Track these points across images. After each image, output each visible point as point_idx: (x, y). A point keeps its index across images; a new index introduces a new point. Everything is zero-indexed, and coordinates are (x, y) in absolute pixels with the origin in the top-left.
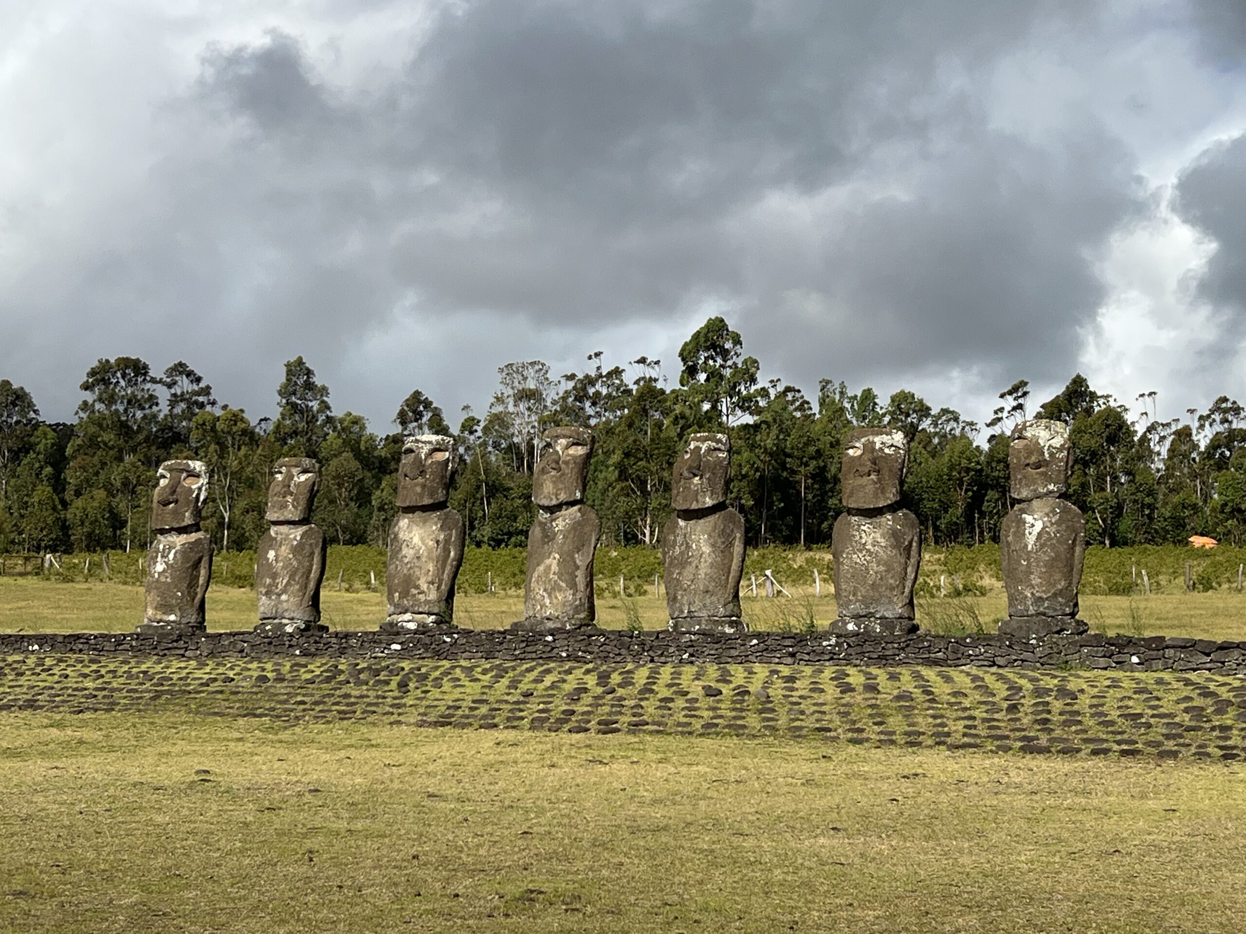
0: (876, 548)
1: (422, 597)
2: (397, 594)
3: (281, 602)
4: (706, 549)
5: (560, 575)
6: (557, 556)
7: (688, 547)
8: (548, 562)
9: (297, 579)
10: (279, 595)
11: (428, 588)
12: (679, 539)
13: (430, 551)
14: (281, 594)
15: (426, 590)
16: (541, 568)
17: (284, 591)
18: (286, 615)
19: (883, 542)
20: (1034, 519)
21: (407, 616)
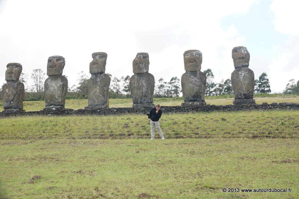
0: (196, 82)
1: (56, 101)
2: (49, 100)
3: (11, 104)
4: (145, 84)
5: (100, 93)
6: (98, 88)
7: (139, 84)
8: (96, 89)
9: (16, 97)
10: (10, 102)
11: (59, 98)
12: (136, 82)
13: (58, 88)
14: (12, 101)
15: (58, 99)
16: (94, 91)
18: (13, 107)
19: (197, 80)
20: (242, 73)
21: (52, 106)
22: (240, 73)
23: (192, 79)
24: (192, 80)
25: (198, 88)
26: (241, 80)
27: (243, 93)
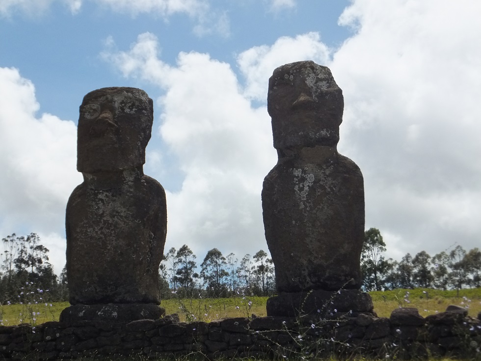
20: (304, 172)
22: (298, 173)
23: (101, 204)
24: (101, 212)
25: (122, 242)
26: (302, 206)
27: (310, 261)
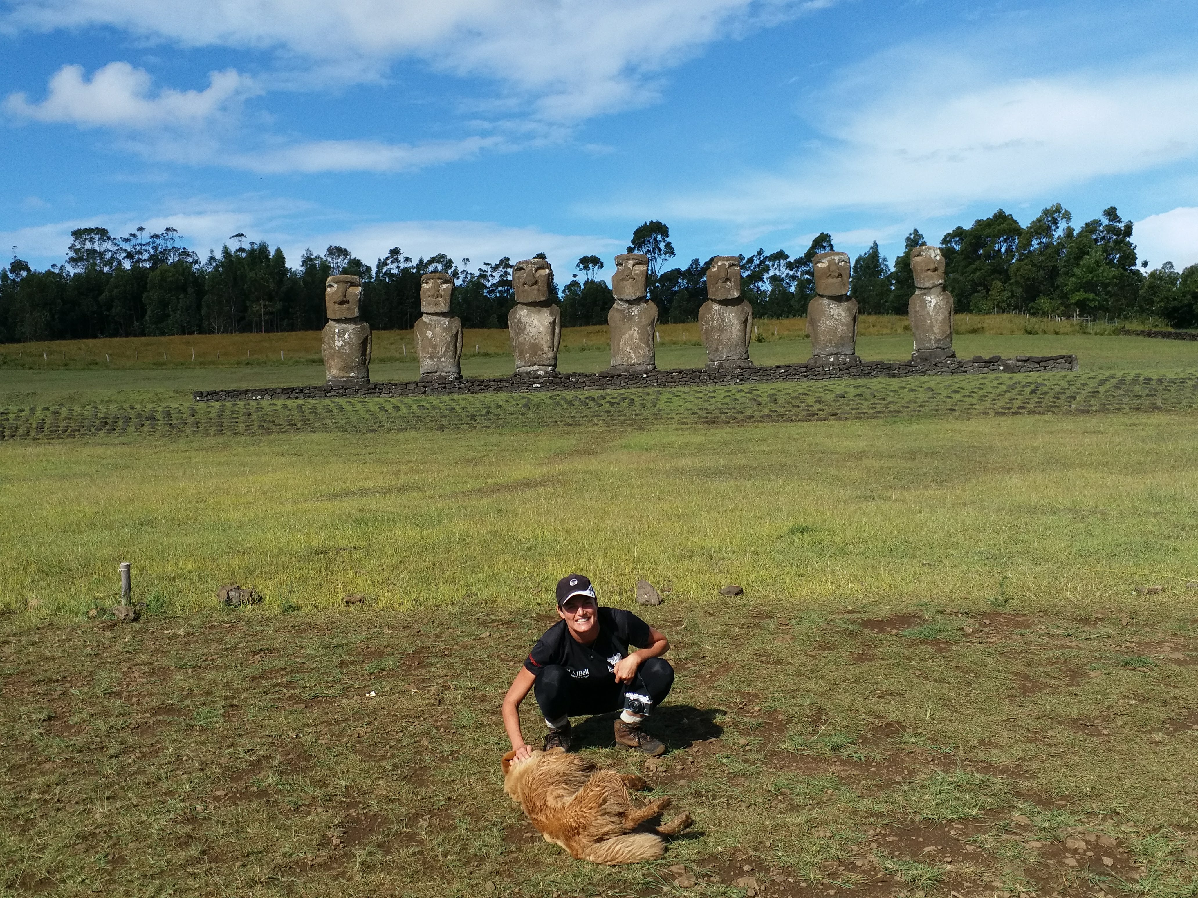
0: (840, 317)
3: (441, 362)
4: (735, 322)
6: (636, 329)
7: (723, 321)
8: (631, 332)
9: (451, 348)
12: (716, 317)
16: (627, 336)
17: (444, 355)
18: (445, 370)
19: (843, 314)
20: (931, 299)
21: (535, 368)
23: (832, 310)
24: (832, 314)
26: (931, 313)
